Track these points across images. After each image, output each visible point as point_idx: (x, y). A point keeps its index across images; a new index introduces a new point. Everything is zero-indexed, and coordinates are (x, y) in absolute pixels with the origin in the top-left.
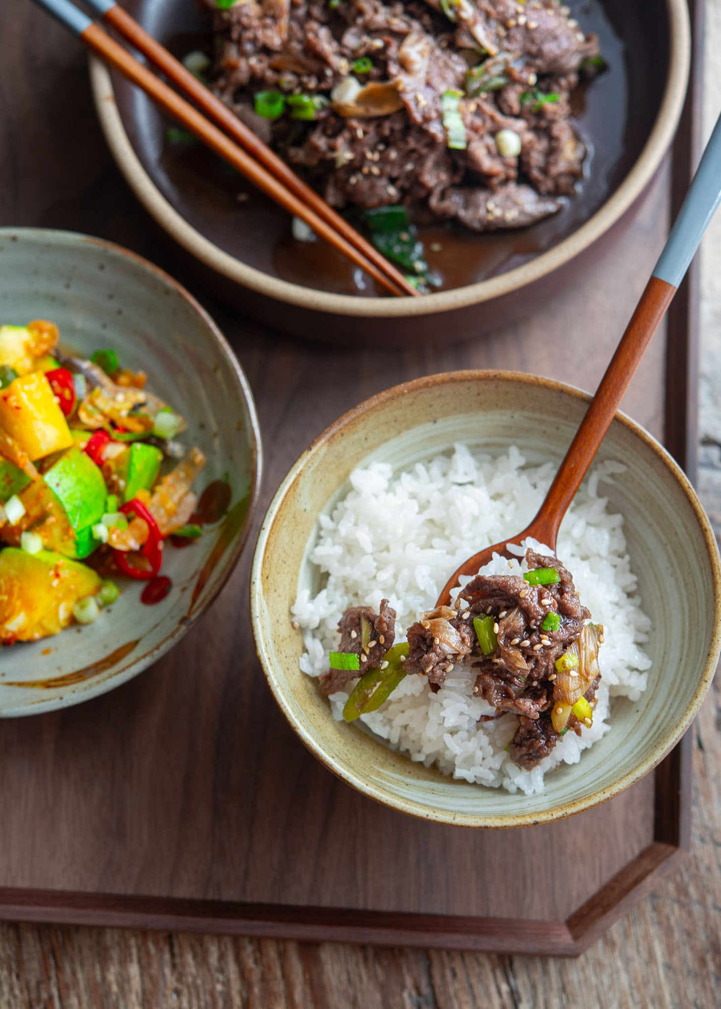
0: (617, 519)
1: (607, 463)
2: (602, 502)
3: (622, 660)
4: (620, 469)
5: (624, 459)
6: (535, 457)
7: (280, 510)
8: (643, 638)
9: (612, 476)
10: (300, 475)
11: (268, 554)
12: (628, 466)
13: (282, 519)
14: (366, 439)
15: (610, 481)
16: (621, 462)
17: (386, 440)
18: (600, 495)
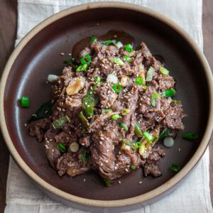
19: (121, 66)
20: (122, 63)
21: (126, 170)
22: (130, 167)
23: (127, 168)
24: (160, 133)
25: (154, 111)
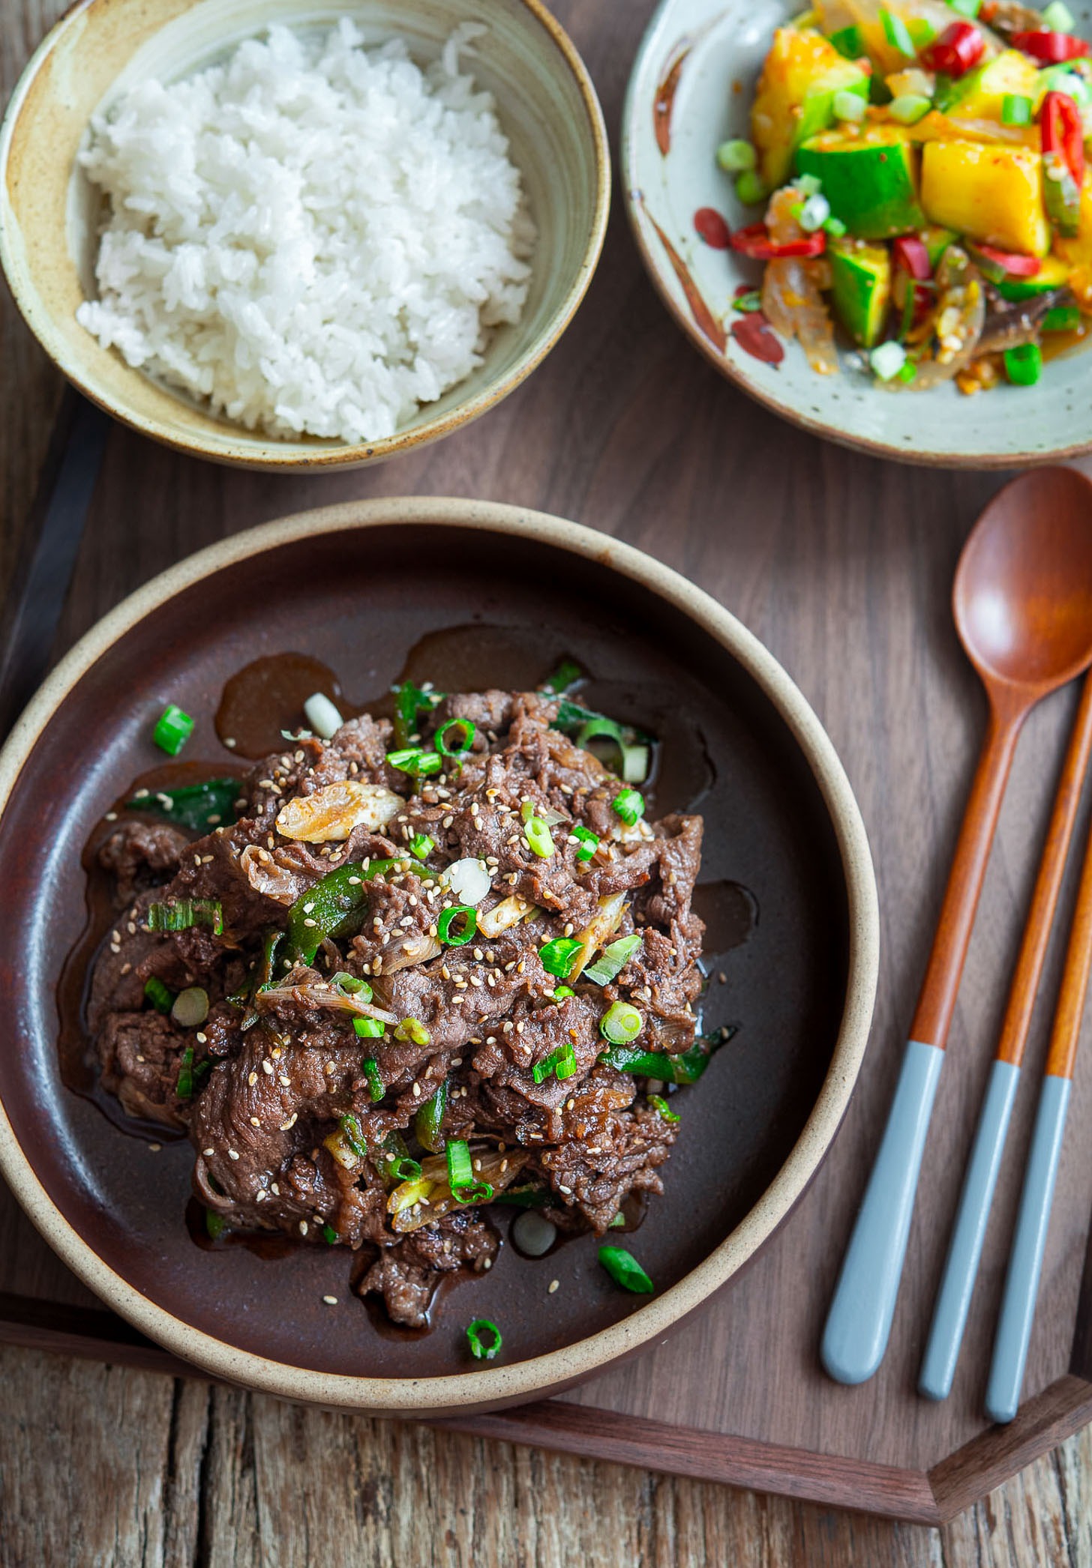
0: (485, 98)
1: (463, 25)
2: (467, 82)
3: (491, 269)
4: (477, 31)
5: (483, 16)
6: (376, 34)
7: (28, 97)
8: (524, 250)
9: (472, 43)
10: (52, 53)
11: (14, 153)
12: (489, 26)
13: (31, 110)
14: (144, 13)
15: (470, 52)
16: (479, 21)
17: (173, 17)
18: (462, 70)
19: (534, 857)
20: (546, 846)
21: (304, 1228)
22: (321, 1228)
23: (310, 1222)
24: (512, 1184)
25: (524, 1098)
